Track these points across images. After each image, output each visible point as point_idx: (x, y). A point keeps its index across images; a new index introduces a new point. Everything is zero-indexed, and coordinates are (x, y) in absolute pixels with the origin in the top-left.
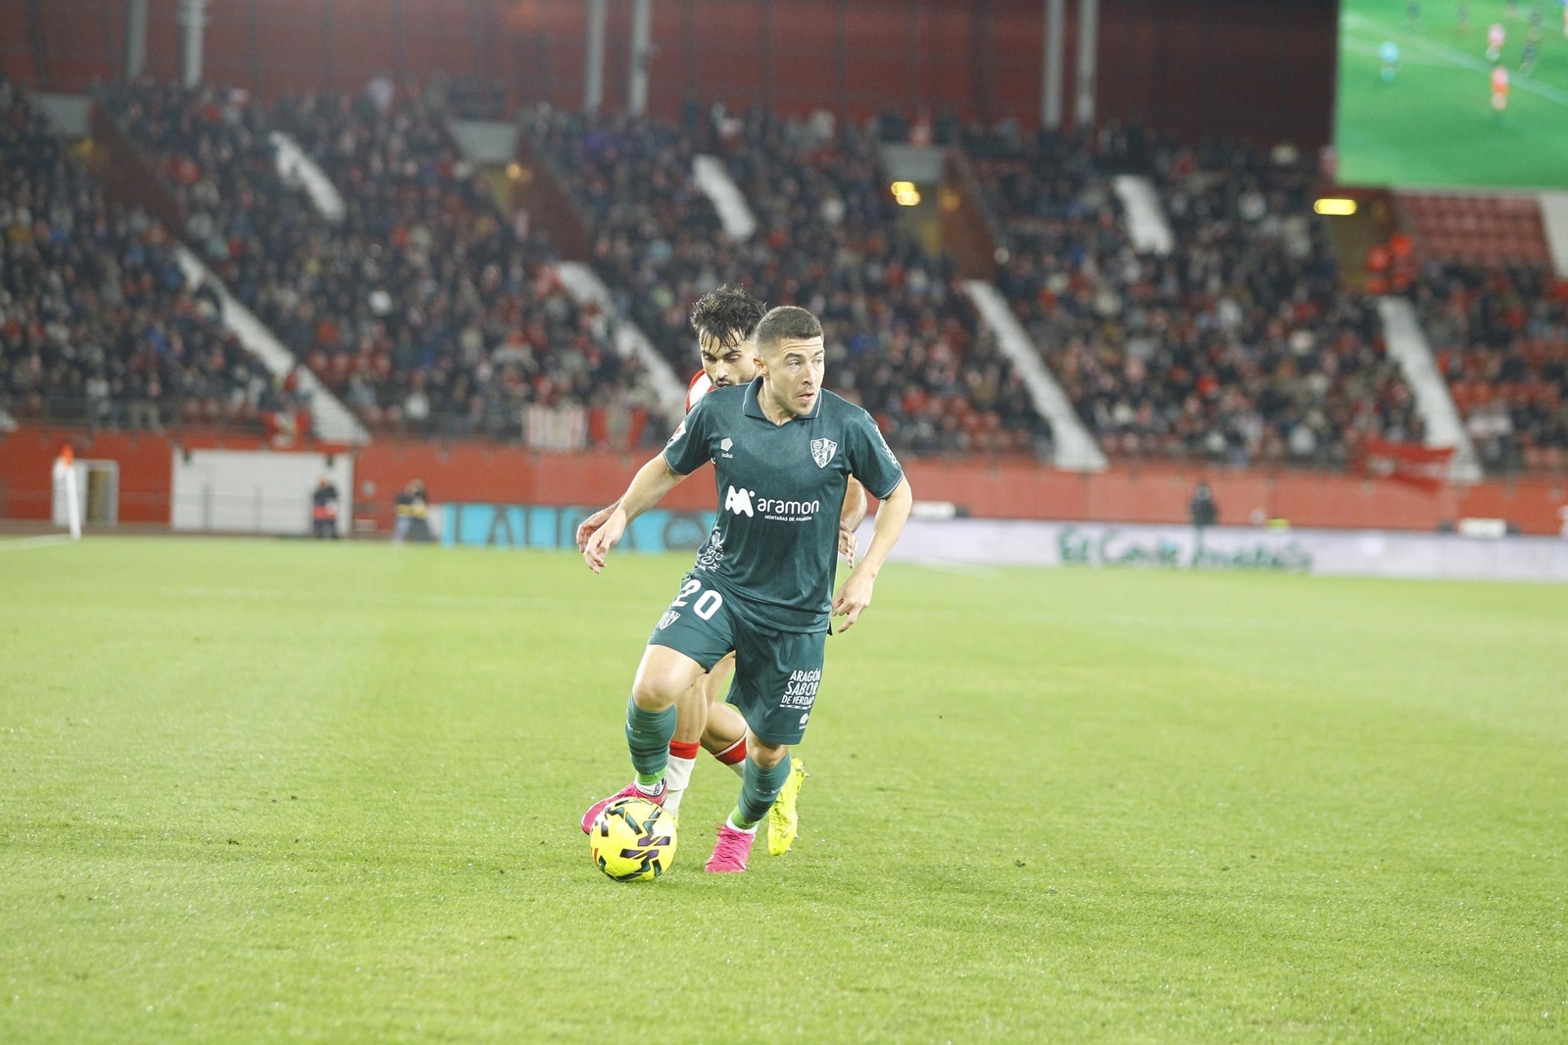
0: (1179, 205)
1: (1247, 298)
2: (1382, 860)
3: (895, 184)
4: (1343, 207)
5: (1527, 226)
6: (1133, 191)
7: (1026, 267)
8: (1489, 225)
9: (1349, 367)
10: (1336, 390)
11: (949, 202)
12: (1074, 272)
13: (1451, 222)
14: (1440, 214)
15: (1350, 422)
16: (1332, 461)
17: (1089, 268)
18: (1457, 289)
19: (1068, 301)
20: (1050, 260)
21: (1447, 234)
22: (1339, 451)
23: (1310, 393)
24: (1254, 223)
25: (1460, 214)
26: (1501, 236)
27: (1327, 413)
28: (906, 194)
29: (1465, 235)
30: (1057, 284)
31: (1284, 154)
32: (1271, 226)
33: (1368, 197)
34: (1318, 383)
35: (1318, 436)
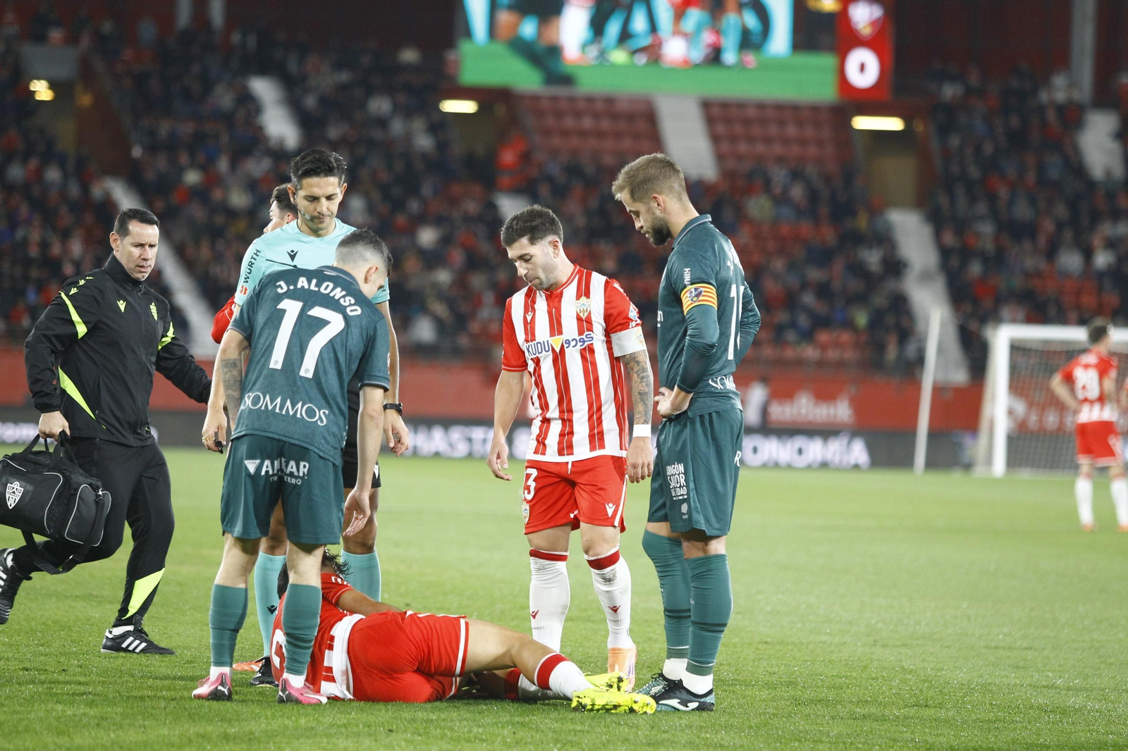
0: (310, 102)
1: (376, 196)
2: (514, 733)
3: (35, 81)
4: (467, 107)
5: (641, 126)
6: (263, 88)
7: (161, 163)
8: (605, 124)
9: (474, 262)
10: (461, 282)
11: (85, 100)
12: (206, 167)
13: (569, 122)
14: (559, 115)
15: (473, 315)
16: (457, 352)
17: (223, 165)
18: (578, 187)
19: (201, 194)
20: (184, 159)
21: (565, 133)
22: (464, 341)
23: (435, 285)
24: (382, 123)
25: (578, 115)
26: (618, 135)
27: (451, 304)
28: (42, 91)
29: (583, 134)
30: (192, 177)
31: (409, 56)
32: (397, 127)
33: (489, 97)
34: (443, 277)
35: (440, 325)
